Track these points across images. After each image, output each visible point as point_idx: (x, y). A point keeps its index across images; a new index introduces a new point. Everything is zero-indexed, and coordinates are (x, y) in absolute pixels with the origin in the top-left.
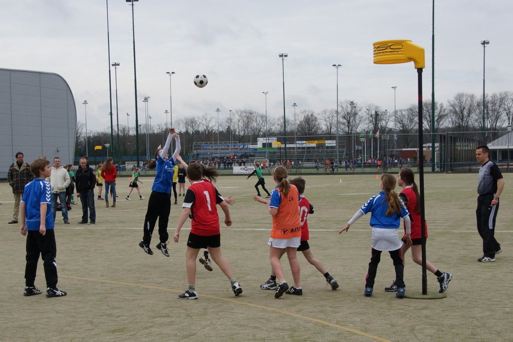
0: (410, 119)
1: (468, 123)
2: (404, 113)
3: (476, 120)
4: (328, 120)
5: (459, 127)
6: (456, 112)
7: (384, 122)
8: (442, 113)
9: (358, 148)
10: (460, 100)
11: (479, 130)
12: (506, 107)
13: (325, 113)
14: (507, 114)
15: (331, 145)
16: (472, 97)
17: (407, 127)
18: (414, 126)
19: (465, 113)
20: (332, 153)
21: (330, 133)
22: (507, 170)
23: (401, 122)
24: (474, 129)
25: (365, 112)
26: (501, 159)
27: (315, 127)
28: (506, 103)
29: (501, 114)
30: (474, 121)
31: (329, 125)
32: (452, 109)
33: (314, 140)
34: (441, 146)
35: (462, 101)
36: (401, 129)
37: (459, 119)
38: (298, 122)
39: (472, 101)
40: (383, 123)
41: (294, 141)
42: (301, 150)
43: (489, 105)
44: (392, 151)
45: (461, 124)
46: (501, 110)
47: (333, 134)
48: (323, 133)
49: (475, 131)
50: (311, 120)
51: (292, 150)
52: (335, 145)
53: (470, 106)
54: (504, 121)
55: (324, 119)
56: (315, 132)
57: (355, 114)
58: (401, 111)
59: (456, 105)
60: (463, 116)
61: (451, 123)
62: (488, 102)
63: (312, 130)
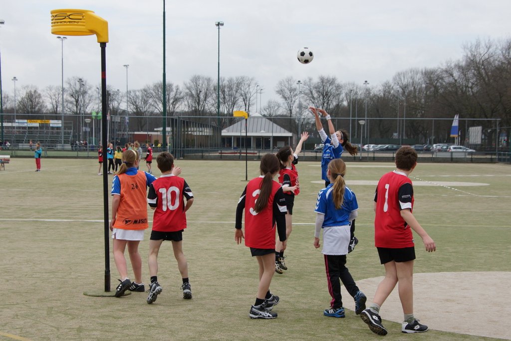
0: (144, 100)
1: (204, 107)
2: (138, 93)
3: (213, 105)
4: (53, 97)
5: (196, 112)
6: (192, 95)
7: (116, 102)
8: (178, 96)
9: (85, 129)
10: (196, 83)
11: (215, 115)
12: (243, 92)
13: (51, 90)
14: (244, 100)
15: (55, 125)
16: (209, 80)
17: (141, 109)
18: (149, 108)
19: (202, 96)
20: (58, 134)
21: (56, 112)
22: (240, 158)
23: (134, 103)
24: (211, 114)
25: (96, 90)
26: (235, 146)
27: (38, 105)
28: (243, 89)
29: (238, 100)
30: (210, 106)
31: (54, 103)
32: (188, 93)
33: (38, 119)
34: (173, 131)
35: (198, 83)
36: (135, 111)
37: (195, 103)
38: (20, 99)
39: (209, 85)
40: (115, 104)
41: (14, 119)
42: (21, 130)
43: (226, 90)
44: (123, 134)
45: (197, 108)
46: (238, 95)
47: (60, 113)
48: (48, 112)
49: (212, 116)
50: (34, 97)
51: (10, 130)
52: (60, 125)
53: (207, 90)
54: (241, 107)
55: (49, 96)
56: (39, 110)
57: (85, 93)
58: (134, 91)
59: (192, 87)
60: (199, 100)
61: (187, 107)
62: (225, 87)
63: (34, 108)
